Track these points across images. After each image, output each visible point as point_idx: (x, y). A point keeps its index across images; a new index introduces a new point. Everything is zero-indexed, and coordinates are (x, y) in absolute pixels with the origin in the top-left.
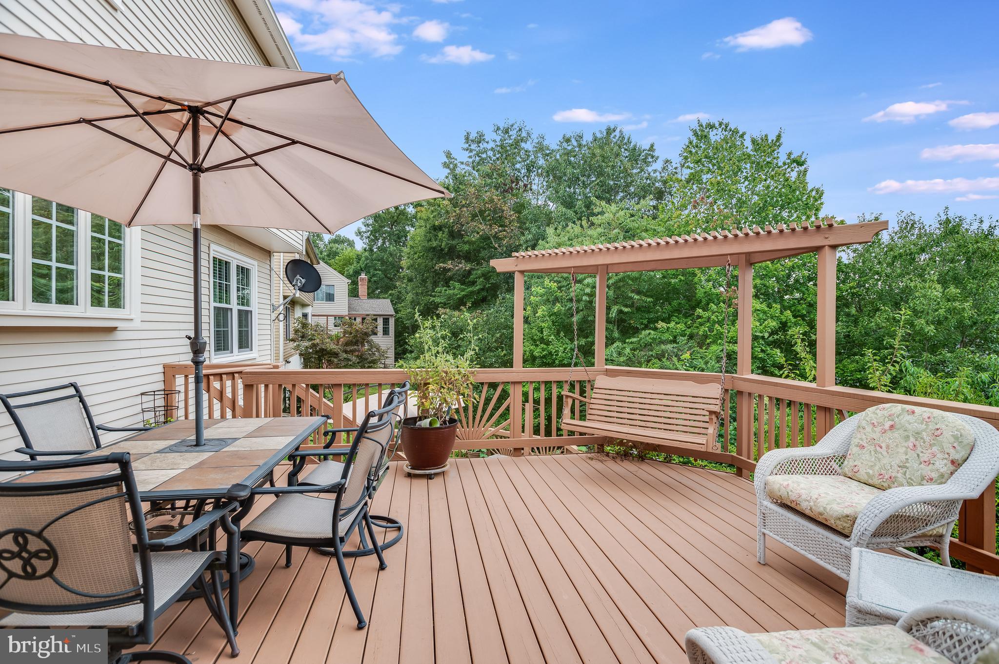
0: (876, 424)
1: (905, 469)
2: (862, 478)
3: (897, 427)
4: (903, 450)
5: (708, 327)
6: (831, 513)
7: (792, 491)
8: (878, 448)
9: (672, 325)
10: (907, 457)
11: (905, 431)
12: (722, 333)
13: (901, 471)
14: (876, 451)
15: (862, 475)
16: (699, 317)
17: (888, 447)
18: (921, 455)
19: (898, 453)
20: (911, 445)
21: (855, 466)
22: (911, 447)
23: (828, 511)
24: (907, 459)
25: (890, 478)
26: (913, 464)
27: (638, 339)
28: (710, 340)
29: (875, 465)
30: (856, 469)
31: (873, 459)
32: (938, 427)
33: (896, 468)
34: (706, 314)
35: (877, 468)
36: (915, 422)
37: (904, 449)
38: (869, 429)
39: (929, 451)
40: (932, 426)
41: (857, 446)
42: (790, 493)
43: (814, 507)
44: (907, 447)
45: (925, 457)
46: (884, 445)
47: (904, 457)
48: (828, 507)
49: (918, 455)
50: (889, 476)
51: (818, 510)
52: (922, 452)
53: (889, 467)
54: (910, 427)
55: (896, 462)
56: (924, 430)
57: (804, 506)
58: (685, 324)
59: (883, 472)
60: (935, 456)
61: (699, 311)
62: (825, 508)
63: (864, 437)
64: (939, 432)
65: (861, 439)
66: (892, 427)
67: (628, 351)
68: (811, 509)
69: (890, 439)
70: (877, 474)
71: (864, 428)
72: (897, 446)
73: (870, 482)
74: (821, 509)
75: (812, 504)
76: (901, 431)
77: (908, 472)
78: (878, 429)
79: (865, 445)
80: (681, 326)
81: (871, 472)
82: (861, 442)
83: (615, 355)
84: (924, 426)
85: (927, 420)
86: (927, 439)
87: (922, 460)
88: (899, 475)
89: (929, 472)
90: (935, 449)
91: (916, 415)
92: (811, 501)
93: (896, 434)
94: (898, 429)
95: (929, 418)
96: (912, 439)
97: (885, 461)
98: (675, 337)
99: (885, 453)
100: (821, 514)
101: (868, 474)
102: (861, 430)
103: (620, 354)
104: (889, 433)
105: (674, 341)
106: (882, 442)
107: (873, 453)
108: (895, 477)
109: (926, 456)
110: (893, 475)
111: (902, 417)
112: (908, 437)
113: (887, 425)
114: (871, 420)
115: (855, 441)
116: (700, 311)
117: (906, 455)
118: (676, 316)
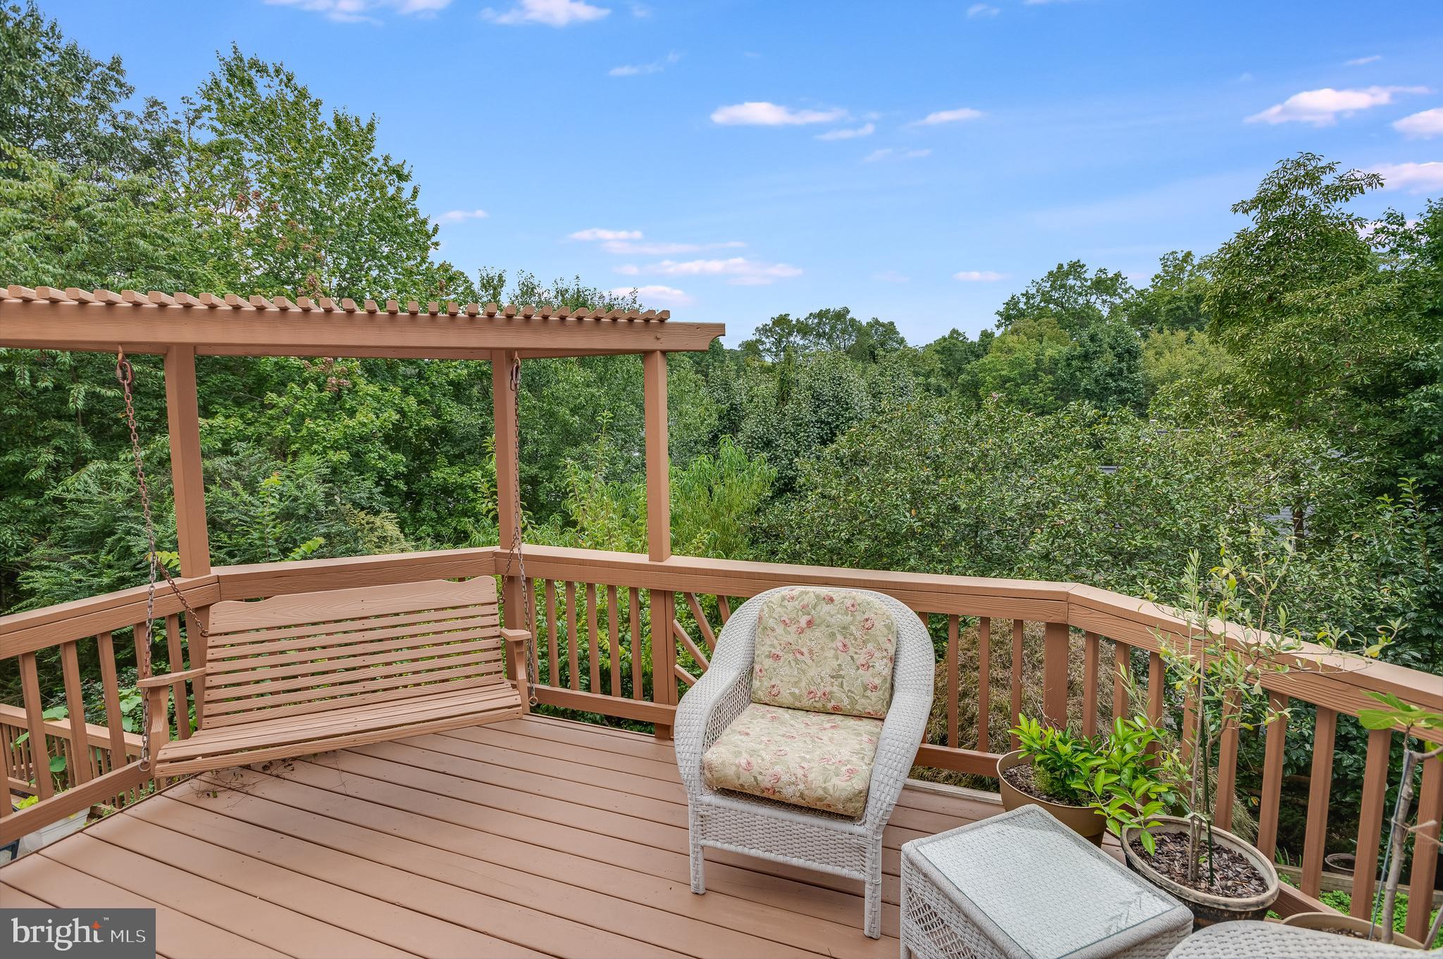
0: (788, 621)
1: (840, 680)
2: (785, 701)
3: (817, 622)
4: (831, 654)
5: (289, 423)
6: (837, 794)
7: (761, 773)
8: (799, 656)
9: (219, 421)
10: (839, 662)
11: (828, 626)
12: (317, 434)
13: (836, 683)
14: (796, 660)
15: (785, 698)
16: (273, 406)
17: (811, 652)
18: (856, 657)
19: (826, 658)
20: (840, 645)
21: (773, 687)
22: (841, 648)
23: (831, 792)
24: (839, 665)
25: (824, 694)
26: (849, 671)
27: (148, 452)
28: (297, 445)
29: (800, 680)
30: (775, 691)
31: (796, 673)
32: (866, 616)
33: (829, 679)
34: (284, 401)
35: (803, 684)
36: (838, 613)
37: (833, 652)
38: (780, 630)
39: (864, 650)
40: (859, 617)
41: (768, 656)
42: (760, 778)
43: (806, 792)
44: (836, 649)
45: (861, 659)
46: (805, 650)
47: (835, 663)
48: (829, 785)
49: (852, 658)
50: (822, 692)
51: (816, 795)
52: (856, 653)
53: (819, 680)
54: (833, 621)
55: (827, 671)
56: (851, 623)
57: (789, 793)
58: (242, 416)
59: (812, 688)
60: (872, 656)
61: (271, 397)
62: (825, 789)
63: (776, 642)
64: (868, 624)
65: (772, 646)
66: (810, 623)
67: (125, 477)
68: (802, 796)
69: (811, 640)
70: (805, 692)
71: (773, 630)
72: (822, 649)
73: (798, 704)
74: (820, 792)
75: (801, 787)
76: (823, 628)
77: (845, 683)
78: (793, 629)
79: (780, 654)
80: (235, 422)
81: (797, 691)
82: (773, 650)
83: (94, 489)
84: (850, 618)
85: (851, 608)
86: (858, 634)
87: (858, 663)
88: (835, 689)
89: (871, 679)
90: (870, 646)
91: (836, 602)
92: (799, 782)
93: (818, 633)
94: (819, 625)
95: (853, 606)
96: (839, 637)
97: (812, 672)
98: (226, 443)
99: (809, 662)
100: (820, 799)
101: (792, 694)
102: (769, 632)
103: (106, 486)
104: (808, 632)
105: (226, 451)
106: (802, 647)
107: (793, 663)
108: (831, 693)
109: (862, 656)
110: (828, 690)
111: (819, 607)
112: (833, 634)
113: (803, 620)
114: (780, 617)
115: (763, 650)
116: (274, 396)
117: (837, 659)
118: (221, 404)
